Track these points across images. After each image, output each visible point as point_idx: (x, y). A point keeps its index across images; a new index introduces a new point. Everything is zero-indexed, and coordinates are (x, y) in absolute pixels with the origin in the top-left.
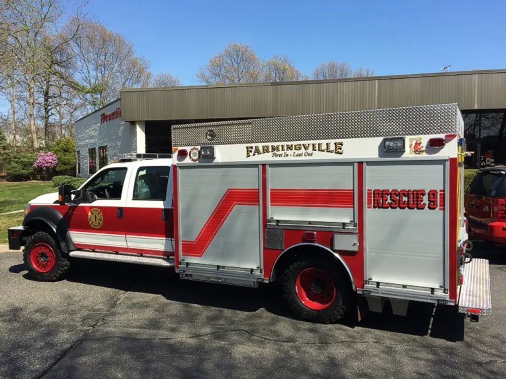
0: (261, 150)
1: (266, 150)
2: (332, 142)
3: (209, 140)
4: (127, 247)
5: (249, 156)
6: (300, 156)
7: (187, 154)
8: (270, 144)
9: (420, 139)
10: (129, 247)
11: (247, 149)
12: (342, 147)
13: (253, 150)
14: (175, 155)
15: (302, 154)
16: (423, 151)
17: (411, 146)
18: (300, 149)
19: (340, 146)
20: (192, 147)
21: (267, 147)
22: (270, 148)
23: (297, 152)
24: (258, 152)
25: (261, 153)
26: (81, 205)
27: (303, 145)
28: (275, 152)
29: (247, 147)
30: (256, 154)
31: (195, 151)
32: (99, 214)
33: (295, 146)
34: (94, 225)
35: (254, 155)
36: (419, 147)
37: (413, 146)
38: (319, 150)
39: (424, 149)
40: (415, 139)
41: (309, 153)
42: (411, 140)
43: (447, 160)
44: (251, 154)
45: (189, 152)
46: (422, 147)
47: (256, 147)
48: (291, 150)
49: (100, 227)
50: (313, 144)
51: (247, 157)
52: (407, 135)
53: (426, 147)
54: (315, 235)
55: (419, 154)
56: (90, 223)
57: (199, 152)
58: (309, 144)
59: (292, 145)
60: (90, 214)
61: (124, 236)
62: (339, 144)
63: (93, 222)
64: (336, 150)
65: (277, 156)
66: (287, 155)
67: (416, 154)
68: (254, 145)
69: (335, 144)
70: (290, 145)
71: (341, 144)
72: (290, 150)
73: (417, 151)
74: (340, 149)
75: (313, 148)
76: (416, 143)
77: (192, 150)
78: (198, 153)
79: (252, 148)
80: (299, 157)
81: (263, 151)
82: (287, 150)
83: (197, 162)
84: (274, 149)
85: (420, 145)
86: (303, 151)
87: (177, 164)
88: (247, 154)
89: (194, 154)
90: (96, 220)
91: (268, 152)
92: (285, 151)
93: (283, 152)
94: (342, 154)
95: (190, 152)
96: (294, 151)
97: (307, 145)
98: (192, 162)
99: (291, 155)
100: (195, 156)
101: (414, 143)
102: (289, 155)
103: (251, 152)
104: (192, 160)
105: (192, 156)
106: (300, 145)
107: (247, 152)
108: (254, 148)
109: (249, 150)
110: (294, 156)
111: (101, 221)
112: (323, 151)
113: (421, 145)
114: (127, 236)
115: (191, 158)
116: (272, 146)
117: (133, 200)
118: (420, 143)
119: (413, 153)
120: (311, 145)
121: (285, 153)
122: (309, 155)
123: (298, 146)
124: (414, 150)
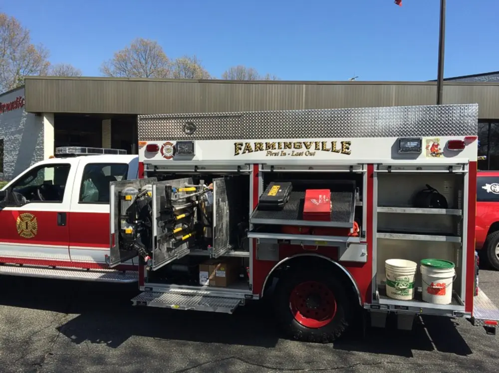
0: (253, 148)
1: (259, 148)
2: (338, 141)
3: (187, 134)
4: (69, 261)
5: (238, 154)
6: (300, 155)
7: (158, 150)
8: (264, 141)
9: (438, 140)
10: (73, 261)
11: (236, 146)
12: (350, 147)
13: (243, 148)
14: (142, 151)
15: (303, 153)
16: (441, 154)
17: (427, 148)
18: (300, 147)
19: (347, 145)
20: (165, 142)
21: (260, 144)
22: (264, 145)
23: (297, 151)
24: (249, 150)
25: (252, 151)
26: (6, 209)
27: (304, 143)
28: (269, 150)
29: (235, 144)
30: (247, 151)
31: (169, 146)
32: (31, 220)
33: (294, 143)
34: (24, 234)
35: (244, 153)
36: (436, 149)
37: (430, 148)
38: (323, 150)
39: (442, 151)
40: (432, 140)
41: (310, 152)
42: (428, 141)
43: (467, 164)
44: (241, 152)
45: (160, 147)
46: (440, 149)
47: (246, 144)
48: (290, 148)
49: (33, 236)
50: (316, 143)
51: (235, 155)
52: (424, 135)
53: (444, 150)
55: (436, 156)
56: (19, 231)
57: (174, 147)
58: (310, 143)
59: (290, 143)
60: (19, 220)
61: (67, 247)
62: (346, 143)
63: (23, 231)
64: (342, 150)
65: (271, 154)
66: (285, 154)
67: (433, 156)
68: (244, 141)
69: (342, 143)
70: (288, 142)
72: (288, 149)
73: (434, 153)
74: (348, 149)
75: (316, 147)
76: (433, 145)
77: (165, 145)
78: (172, 148)
79: (242, 145)
80: (298, 156)
81: (255, 148)
82: (285, 148)
83: (172, 159)
84: (268, 146)
85: (437, 147)
86: (304, 149)
87: (145, 161)
88: (236, 152)
89: (168, 149)
90: (27, 228)
91: (261, 150)
92: (282, 150)
93: (280, 151)
94: (349, 154)
95: (163, 147)
96: (293, 149)
97: (309, 144)
98: (165, 159)
99: (289, 154)
100: (168, 153)
101: (431, 144)
102: (287, 154)
103: (240, 149)
104: (165, 157)
105: (164, 151)
106: (301, 143)
107: (236, 149)
108: (244, 145)
109: (237, 147)
110: (292, 155)
111: (34, 228)
112: (328, 150)
113: (439, 147)
114: (70, 247)
115: (163, 154)
116: (266, 143)
117: (79, 203)
118: (438, 145)
119: (430, 155)
120: (314, 144)
121: (282, 152)
122: (311, 154)
123: (299, 144)
124: (430, 152)
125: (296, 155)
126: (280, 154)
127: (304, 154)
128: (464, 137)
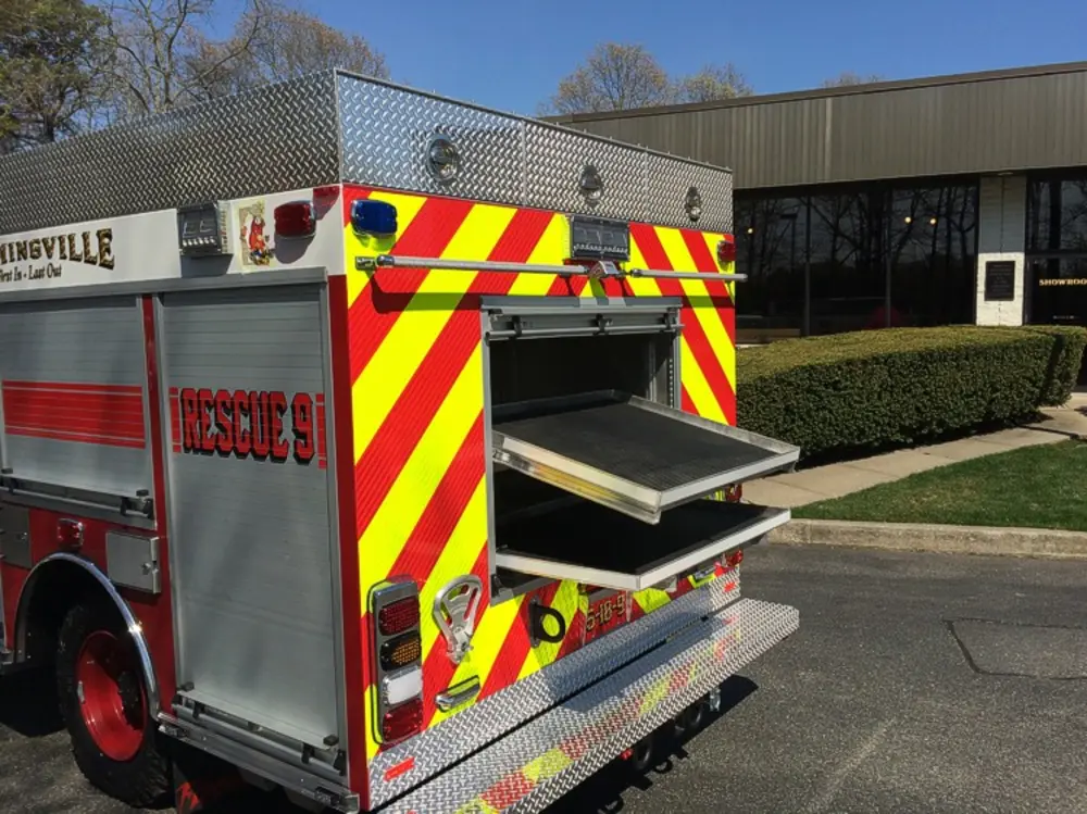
2: (94, 226)
6: (40, 277)
9: (260, 207)
12: (112, 245)
15: (44, 269)
16: (269, 254)
17: (242, 236)
18: (39, 253)
19: (107, 240)
27: (44, 241)
33: (30, 245)
36: (260, 237)
37: (247, 238)
38: (72, 259)
39: (271, 245)
40: (248, 209)
41: (55, 265)
42: (243, 213)
43: (325, 285)
46: (267, 238)
48: (25, 258)
50: (60, 239)
52: (234, 194)
53: (276, 240)
54: (77, 530)
55: (261, 262)
58: (53, 239)
59: (25, 244)
64: (102, 257)
66: (19, 276)
67: (256, 262)
69: (98, 234)
70: (22, 241)
71: (109, 236)
72: (23, 260)
73: (257, 252)
74: (108, 251)
75: (61, 251)
76: (253, 224)
80: (38, 280)
82: (19, 259)
85: (261, 232)
86: (44, 259)
92: (16, 264)
93: (13, 266)
94: (112, 267)
96: (30, 261)
97: (50, 243)
99: (25, 275)
101: (248, 224)
102: (22, 275)
106: (37, 242)
110: (31, 278)
112: (80, 259)
113: (264, 232)
118: (262, 223)
119: (250, 261)
120: (57, 242)
121: (16, 268)
122: (57, 273)
123: (35, 245)
124: (250, 251)
125: (35, 277)
126: (13, 276)
127: (45, 272)
128: (311, 190)
